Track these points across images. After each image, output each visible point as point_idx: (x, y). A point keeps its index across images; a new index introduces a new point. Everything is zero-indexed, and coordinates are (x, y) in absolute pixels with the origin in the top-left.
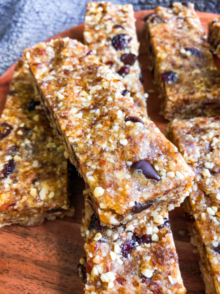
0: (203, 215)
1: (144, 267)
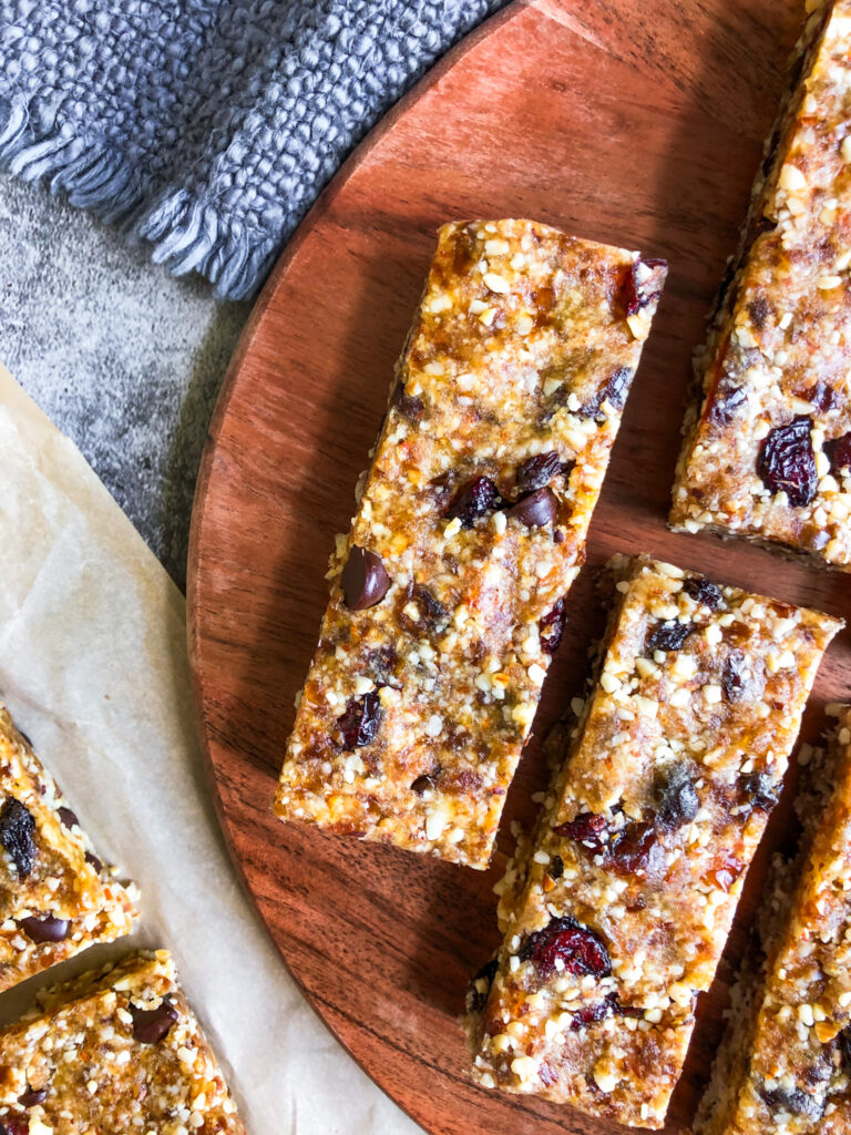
0: (785, 1013)
1: (604, 1069)
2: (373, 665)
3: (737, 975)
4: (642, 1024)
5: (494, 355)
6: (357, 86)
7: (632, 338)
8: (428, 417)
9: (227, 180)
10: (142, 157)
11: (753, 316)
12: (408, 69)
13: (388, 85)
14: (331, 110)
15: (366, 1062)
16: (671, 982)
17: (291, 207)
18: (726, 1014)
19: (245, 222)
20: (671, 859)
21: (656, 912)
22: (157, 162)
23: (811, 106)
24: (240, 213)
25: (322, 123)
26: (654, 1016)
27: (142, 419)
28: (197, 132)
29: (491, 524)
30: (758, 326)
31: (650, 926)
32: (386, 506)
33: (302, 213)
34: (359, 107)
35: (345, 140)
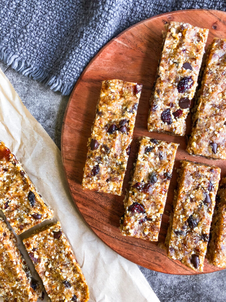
0: (178, 217)
1: (146, 230)
2: (97, 160)
3: (170, 214)
4: (152, 222)
5: (113, 103)
6: (85, 55)
7: (137, 98)
8: (103, 115)
9: (63, 74)
10: (46, 70)
11: (157, 92)
12: (94, 52)
13: (91, 55)
14: (81, 60)
15: (102, 239)
16: (156, 213)
17: (75, 78)
18: (169, 221)
19: (67, 81)
20: (153, 190)
21: (152, 200)
22: (49, 70)
23: (163, 56)
24: (66, 79)
25: (80, 62)
26: (154, 220)
27: (49, 118)
28: (56, 65)
29: (116, 133)
30: (158, 94)
31: (151, 203)
32: (97, 131)
33: (77, 78)
34: (86, 59)
35: (84, 65)
